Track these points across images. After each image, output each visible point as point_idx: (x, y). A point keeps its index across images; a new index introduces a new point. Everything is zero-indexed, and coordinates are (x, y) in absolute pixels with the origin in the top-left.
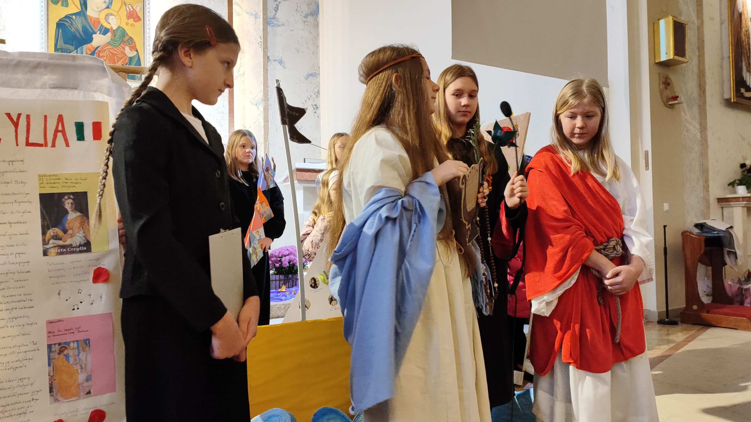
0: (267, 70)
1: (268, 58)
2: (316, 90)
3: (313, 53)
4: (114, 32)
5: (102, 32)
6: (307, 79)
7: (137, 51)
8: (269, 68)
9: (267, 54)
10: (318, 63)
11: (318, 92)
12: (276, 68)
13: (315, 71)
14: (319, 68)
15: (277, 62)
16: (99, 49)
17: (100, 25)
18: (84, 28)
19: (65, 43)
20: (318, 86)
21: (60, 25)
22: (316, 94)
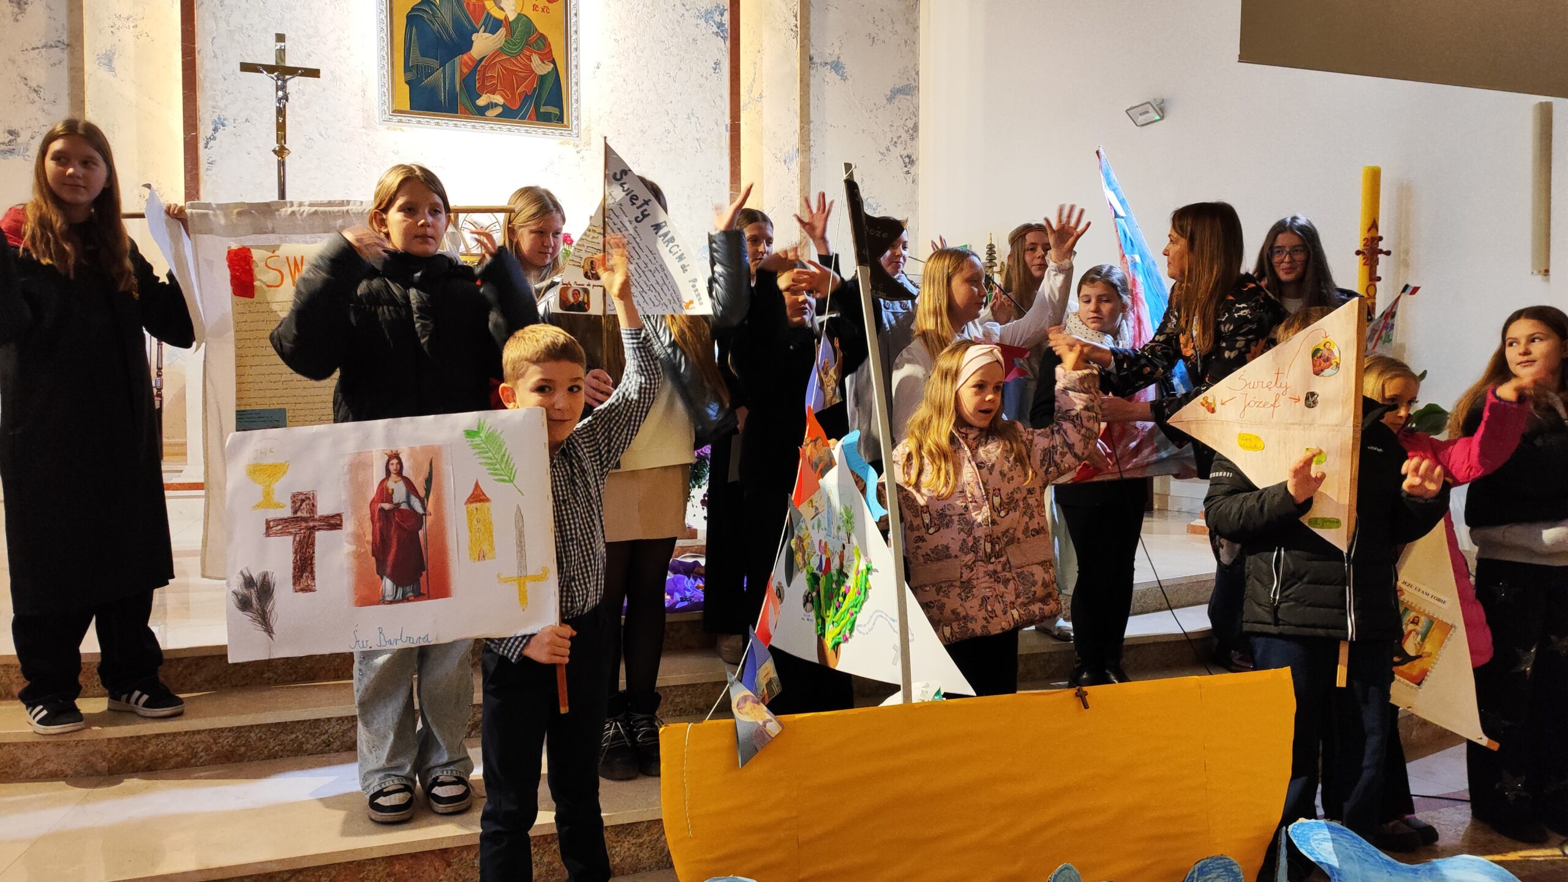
0: (808, 86)
1: (811, 59)
2: (910, 124)
3: (906, 42)
4: (510, 26)
5: (488, 30)
6: (890, 99)
7: (553, 62)
8: (812, 81)
9: (809, 50)
10: (916, 65)
11: (915, 128)
12: (827, 79)
13: (908, 83)
14: (917, 73)
15: (829, 67)
16: (483, 63)
17: (485, 15)
18: (456, 22)
19: (424, 54)
20: (916, 114)
21: (412, 18)
22: (911, 132)
